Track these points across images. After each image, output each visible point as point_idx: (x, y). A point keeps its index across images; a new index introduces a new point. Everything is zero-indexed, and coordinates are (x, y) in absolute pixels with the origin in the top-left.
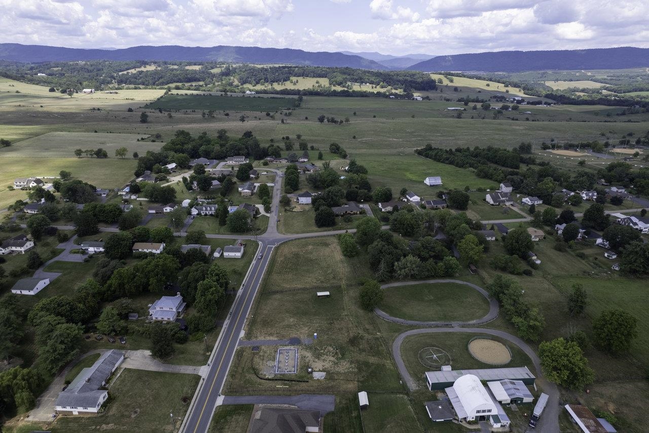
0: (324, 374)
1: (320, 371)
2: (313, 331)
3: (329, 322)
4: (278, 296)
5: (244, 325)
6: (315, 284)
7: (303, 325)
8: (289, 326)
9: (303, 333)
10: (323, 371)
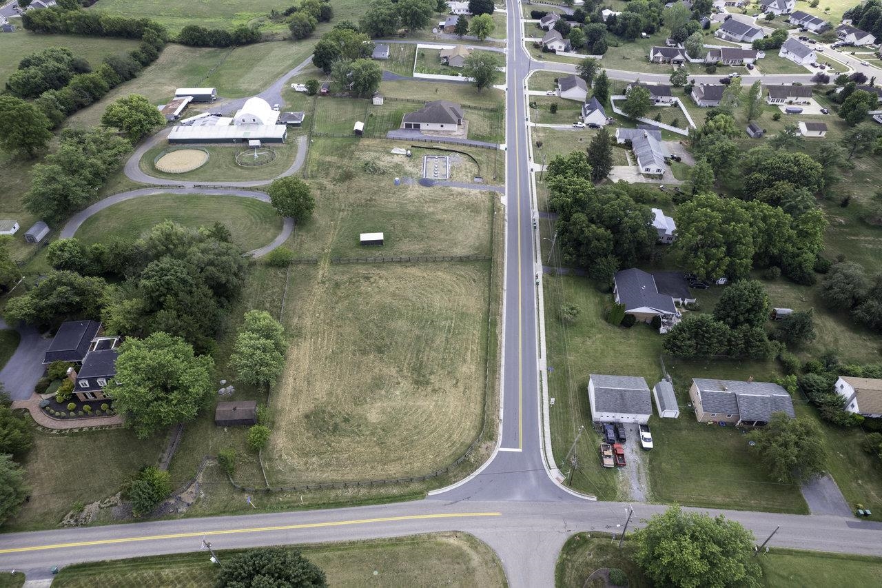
0: (393, 151)
1: (398, 155)
2: (399, 193)
3: (373, 202)
4: (459, 251)
5: (506, 212)
6: (383, 273)
7: (414, 202)
8: (435, 201)
9: (414, 191)
10: (393, 154)
